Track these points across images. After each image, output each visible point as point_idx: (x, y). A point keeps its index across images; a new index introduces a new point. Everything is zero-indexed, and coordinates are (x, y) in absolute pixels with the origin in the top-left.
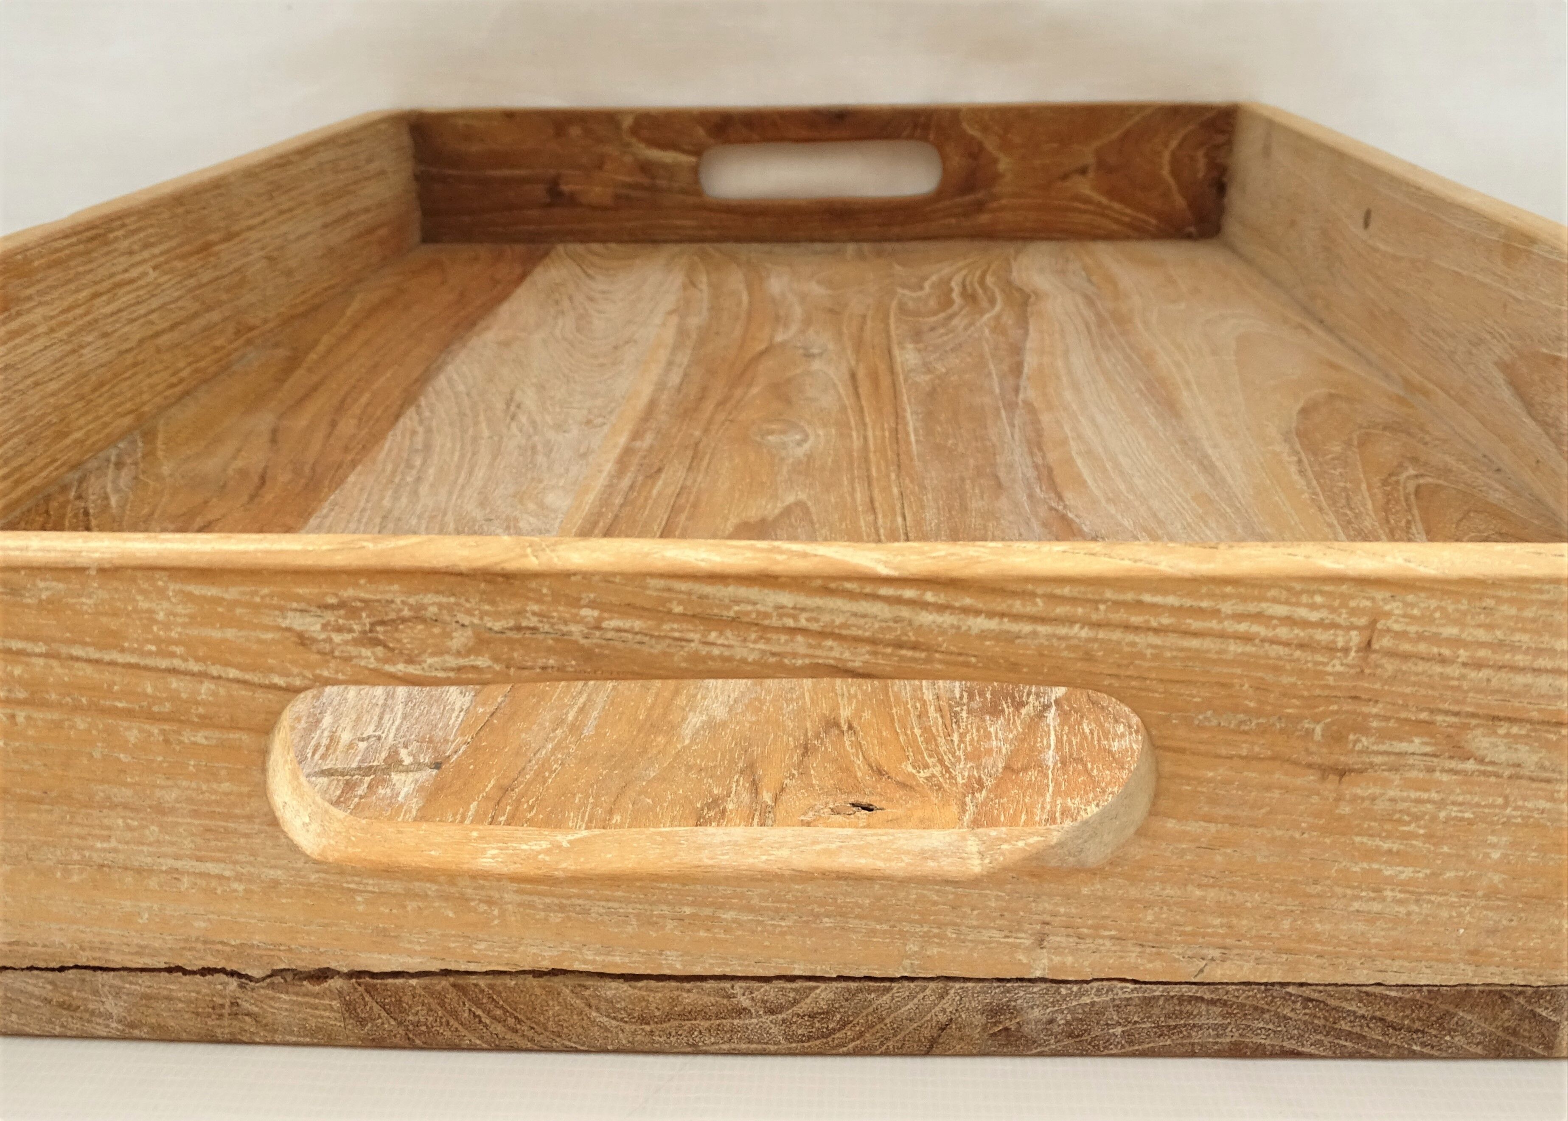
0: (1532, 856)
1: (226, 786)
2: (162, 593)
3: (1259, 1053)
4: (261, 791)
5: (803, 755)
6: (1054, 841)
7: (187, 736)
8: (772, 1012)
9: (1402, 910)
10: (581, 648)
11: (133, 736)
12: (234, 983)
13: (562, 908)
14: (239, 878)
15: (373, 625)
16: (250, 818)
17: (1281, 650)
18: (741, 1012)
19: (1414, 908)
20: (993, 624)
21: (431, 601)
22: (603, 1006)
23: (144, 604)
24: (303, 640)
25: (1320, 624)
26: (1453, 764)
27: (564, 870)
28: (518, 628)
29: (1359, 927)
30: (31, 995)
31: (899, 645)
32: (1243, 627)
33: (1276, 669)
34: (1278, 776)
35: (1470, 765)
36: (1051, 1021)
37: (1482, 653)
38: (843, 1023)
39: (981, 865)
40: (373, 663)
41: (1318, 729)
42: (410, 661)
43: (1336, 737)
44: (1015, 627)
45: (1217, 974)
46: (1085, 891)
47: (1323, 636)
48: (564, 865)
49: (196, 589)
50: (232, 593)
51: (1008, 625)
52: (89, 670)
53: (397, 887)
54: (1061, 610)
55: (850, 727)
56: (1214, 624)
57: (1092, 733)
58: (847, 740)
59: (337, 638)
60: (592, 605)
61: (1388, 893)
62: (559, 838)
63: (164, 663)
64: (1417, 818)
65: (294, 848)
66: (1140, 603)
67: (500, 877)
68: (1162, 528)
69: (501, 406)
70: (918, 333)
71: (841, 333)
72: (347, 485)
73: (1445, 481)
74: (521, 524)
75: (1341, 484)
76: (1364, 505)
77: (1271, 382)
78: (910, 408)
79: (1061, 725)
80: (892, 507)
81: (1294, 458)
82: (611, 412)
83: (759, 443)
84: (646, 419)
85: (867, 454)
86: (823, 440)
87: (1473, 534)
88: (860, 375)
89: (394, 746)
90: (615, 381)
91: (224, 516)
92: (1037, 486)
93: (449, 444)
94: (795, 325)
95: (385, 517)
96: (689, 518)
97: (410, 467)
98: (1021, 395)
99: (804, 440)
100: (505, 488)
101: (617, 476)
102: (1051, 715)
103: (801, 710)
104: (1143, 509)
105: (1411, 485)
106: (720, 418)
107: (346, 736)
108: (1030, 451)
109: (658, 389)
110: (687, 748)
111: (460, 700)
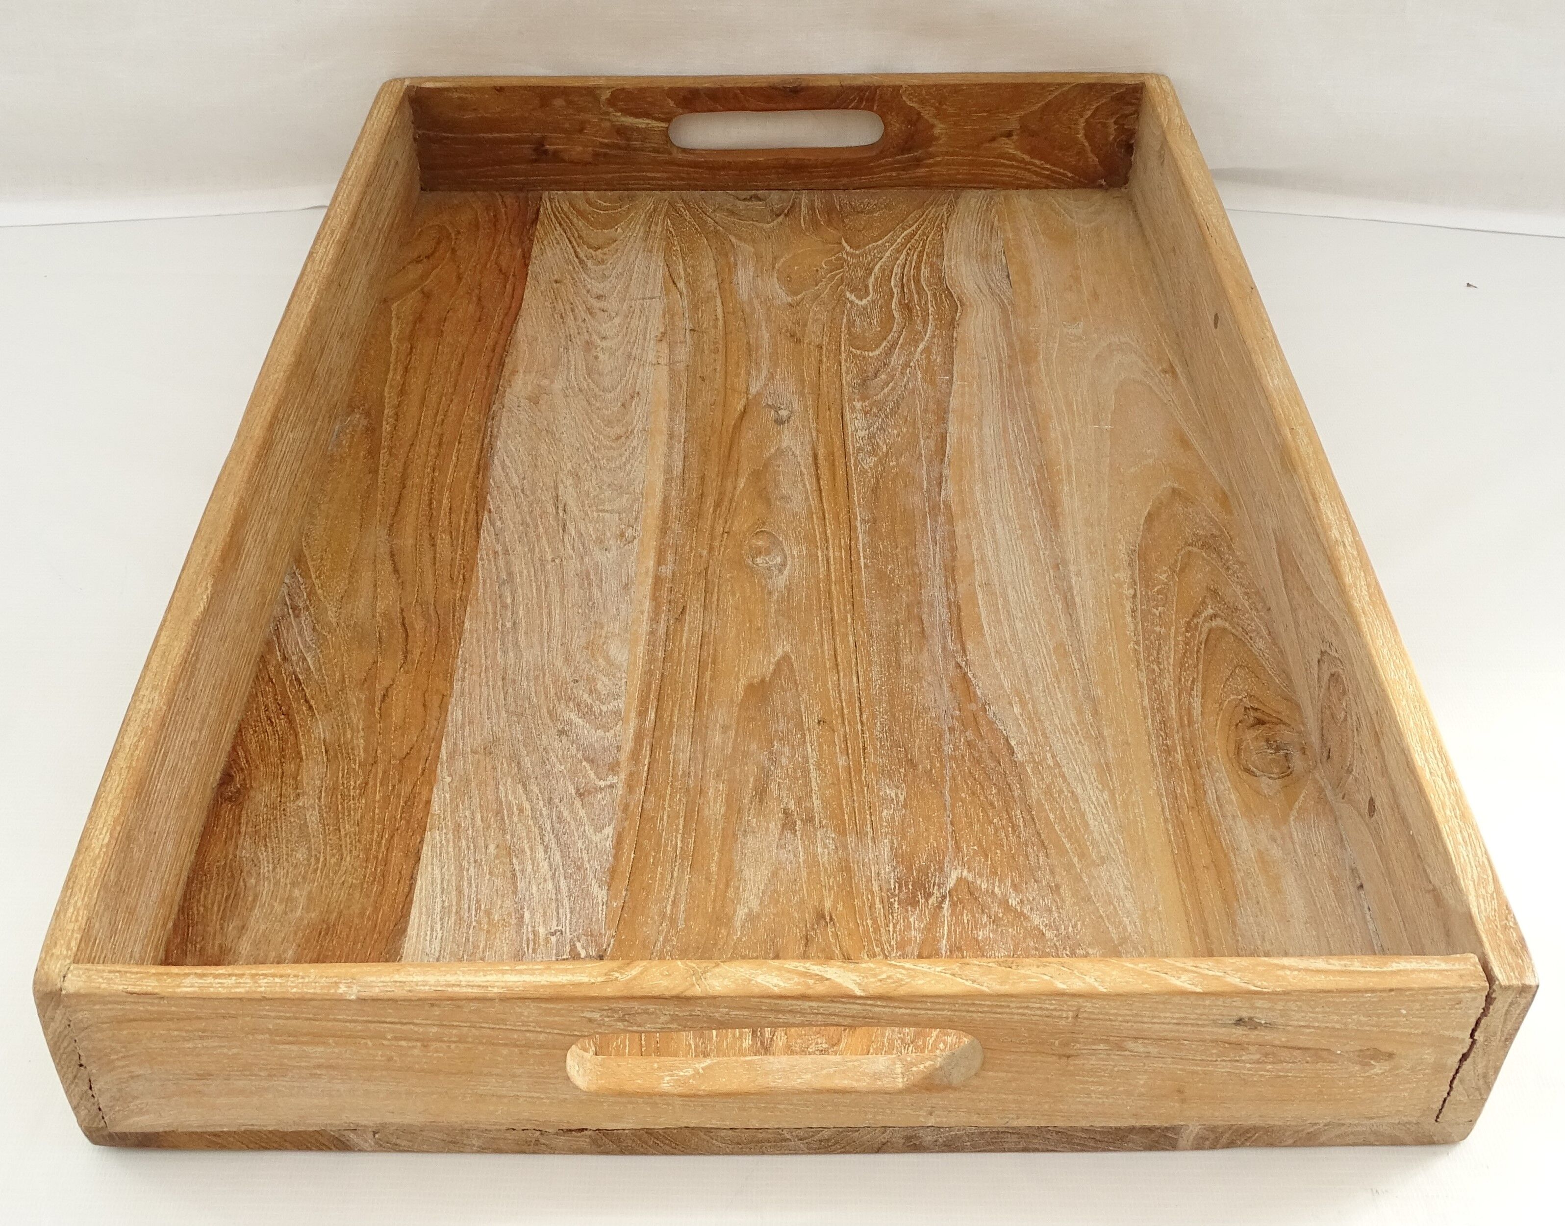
0: (1158, 1082)
1: (547, 1068)
2: (528, 1007)
3: (1036, 1150)
4: (564, 1069)
5: (806, 945)
6: (938, 1065)
7: (531, 1052)
8: (801, 1140)
9: (1100, 1101)
10: (720, 1021)
11: (505, 1051)
12: (538, 1133)
13: (702, 1105)
14: (548, 1098)
15: (624, 1015)
16: (557, 1078)
17: (1038, 1018)
18: (786, 1140)
19: (1105, 1100)
20: (908, 1011)
21: (651, 1008)
22: (719, 1139)
23: (518, 1010)
24: (590, 1020)
25: (1055, 1009)
26: (1119, 1053)
27: (704, 1090)
28: (691, 1015)
29: (1081, 1107)
30: (436, 1139)
31: (865, 1018)
32: (1020, 1011)
33: (1036, 1024)
34: (1039, 1058)
35: (1127, 1053)
36: (936, 1141)
37: (1128, 1018)
38: (836, 1143)
39: (903, 1082)
40: (622, 1027)
41: (1057, 1042)
42: (640, 1026)
43: (1065, 1044)
44: (917, 1012)
45: (1015, 1124)
46: (951, 1096)
47: (1055, 1013)
48: (703, 1088)
49: (543, 1005)
50: (559, 1006)
51: (914, 1011)
52: (488, 1031)
53: (624, 1100)
54: (938, 1007)
55: (831, 919)
56: (1007, 1010)
57: (968, 923)
58: (830, 930)
59: (606, 1019)
60: (725, 1007)
61: (1093, 1095)
62: (697, 1066)
63: (524, 1028)
64: (1104, 1070)
65: (576, 1088)
66: (974, 1004)
67: (673, 1095)
68: (1030, 691)
69: (551, 509)
70: (864, 381)
71: (802, 381)
72: (467, 635)
73: (1230, 623)
74: (598, 686)
75: (1157, 629)
76: (1168, 657)
77: (1133, 470)
78: (860, 513)
79: (951, 915)
80: (850, 662)
81: (1132, 592)
82: (636, 519)
83: (751, 568)
84: (664, 530)
85: (830, 585)
86: (797, 564)
87: (1232, 697)
88: (821, 458)
89: (571, 939)
90: (632, 465)
91: (393, 680)
92: (948, 634)
93: (525, 572)
94: (765, 365)
95: (503, 679)
96: (713, 678)
97: (504, 606)
98: (943, 493)
99: (784, 564)
100: (579, 637)
101: (655, 619)
102: (946, 905)
103: (802, 901)
104: (1019, 665)
105: (1205, 630)
106: (719, 529)
107: (542, 931)
108: (946, 583)
109: (667, 480)
110: (739, 939)
111: (600, 894)
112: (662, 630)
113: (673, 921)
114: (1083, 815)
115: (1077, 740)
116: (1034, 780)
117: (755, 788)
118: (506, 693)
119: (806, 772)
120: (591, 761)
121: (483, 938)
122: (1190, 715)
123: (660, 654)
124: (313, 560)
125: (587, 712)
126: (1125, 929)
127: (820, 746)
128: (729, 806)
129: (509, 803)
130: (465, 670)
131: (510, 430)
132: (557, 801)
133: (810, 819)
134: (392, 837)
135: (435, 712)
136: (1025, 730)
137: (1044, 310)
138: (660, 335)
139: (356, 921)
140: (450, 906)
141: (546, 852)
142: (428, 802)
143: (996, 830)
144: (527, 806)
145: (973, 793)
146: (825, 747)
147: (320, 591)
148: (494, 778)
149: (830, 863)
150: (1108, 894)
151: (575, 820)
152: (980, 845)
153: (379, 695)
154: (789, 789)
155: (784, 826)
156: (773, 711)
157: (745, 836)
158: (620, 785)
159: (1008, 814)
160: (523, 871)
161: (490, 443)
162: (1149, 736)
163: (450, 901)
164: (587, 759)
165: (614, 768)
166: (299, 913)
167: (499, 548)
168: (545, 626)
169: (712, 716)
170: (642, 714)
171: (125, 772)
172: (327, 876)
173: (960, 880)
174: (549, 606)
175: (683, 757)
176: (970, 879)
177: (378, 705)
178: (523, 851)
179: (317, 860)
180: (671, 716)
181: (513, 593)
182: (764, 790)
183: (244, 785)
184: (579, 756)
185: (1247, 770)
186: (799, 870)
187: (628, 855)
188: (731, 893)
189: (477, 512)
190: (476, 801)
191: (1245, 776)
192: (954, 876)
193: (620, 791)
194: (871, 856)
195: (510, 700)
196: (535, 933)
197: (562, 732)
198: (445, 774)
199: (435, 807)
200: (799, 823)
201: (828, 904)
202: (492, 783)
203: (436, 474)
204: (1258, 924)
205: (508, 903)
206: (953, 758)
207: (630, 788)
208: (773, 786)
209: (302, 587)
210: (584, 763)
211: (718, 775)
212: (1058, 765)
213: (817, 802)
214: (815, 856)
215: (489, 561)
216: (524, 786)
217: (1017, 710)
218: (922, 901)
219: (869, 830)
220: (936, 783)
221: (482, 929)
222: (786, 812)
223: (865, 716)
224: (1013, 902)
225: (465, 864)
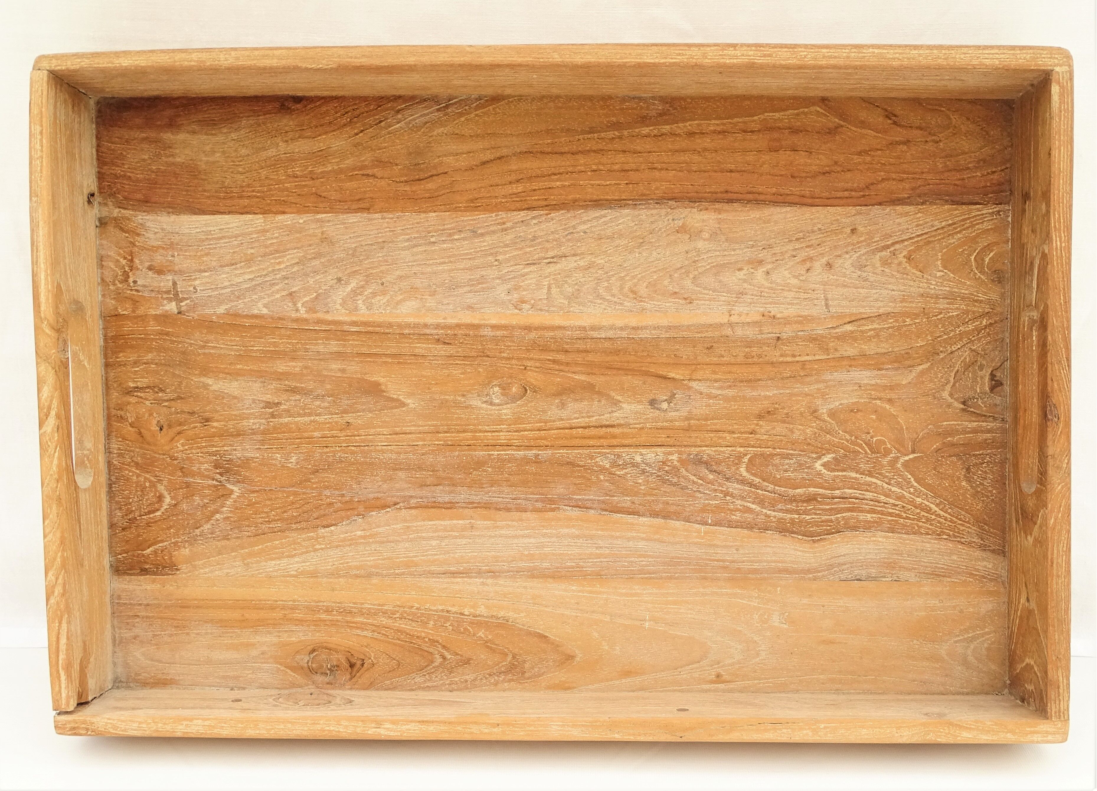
55: (206, 425)
68: (376, 542)
69: (551, 254)
70: (706, 463)
71: (706, 419)
72: (423, 215)
73: (438, 667)
74: (378, 297)
75: (432, 623)
76: (406, 625)
77: (596, 634)
78: (545, 454)
79: (209, 485)
80: (398, 441)
81: (466, 613)
82: (541, 310)
83: (489, 383)
84: (528, 328)
85: (471, 432)
86: (492, 412)
87: (372, 654)
88: (609, 430)
89: (191, 298)
90: (601, 304)
91: (382, 178)
92: (425, 500)
93: (485, 244)
94: (730, 393)
95: (384, 242)
96: (385, 363)
97: (450, 235)
98: (569, 508)
99: (492, 404)
100: (422, 283)
101: (438, 326)
102: (214, 482)
103: (217, 411)
104: (398, 538)
105: (431, 650)
106: (529, 363)
107: (197, 282)
108: (473, 503)
109: (585, 328)
110: (192, 380)
111: (221, 310)
112: (428, 331)
113: (203, 347)
114: (279, 558)
115: (336, 563)
116: (304, 536)
117: (296, 387)
118: (371, 245)
119: (310, 415)
120: (316, 298)
121: (191, 253)
122: (357, 628)
123: (406, 331)
124: (494, 109)
125: (355, 293)
126: (202, 569)
127: (329, 423)
128: (282, 374)
129: (285, 256)
130: (392, 218)
131: (644, 217)
132: (286, 282)
133: (273, 416)
134: (258, 197)
135: (355, 206)
136: (342, 536)
137: (805, 601)
138: (772, 314)
139: (200, 189)
140: (212, 235)
141: (249, 279)
142: (284, 213)
143: (266, 513)
144: (282, 266)
145: (293, 503)
146: (328, 425)
147: (463, 119)
148: (302, 246)
149: (243, 426)
150: (224, 564)
151: (273, 292)
152: (255, 503)
153: (370, 172)
154: (296, 406)
155: (269, 403)
156: (357, 397)
157: (262, 382)
158: (298, 315)
159: (278, 520)
160: (236, 269)
161: (629, 205)
162: (339, 603)
163: (214, 234)
164: (319, 295)
165: (311, 310)
166: (204, 159)
167: (509, 225)
168: (431, 262)
169: (353, 363)
170: (354, 323)
171: (172, 60)
172: (229, 168)
173: (232, 491)
174: (451, 262)
175: (321, 348)
176: (232, 496)
177: (361, 172)
178: (250, 267)
179: (241, 161)
180: (353, 340)
181: (464, 239)
182: (294, 392)
183: (294, 110)
184: (321, 291)
185: (314, 650)
186: (238, 410)
187: (247, 322)
188: (221, 375)
189: (546, 206)
190: (286, 238)
191: (310, 648)
192: (235, 489)
193: (294, 315)
194: (247, 447)
195: (366, 248)
196: (195, 279)
197: (339, 280)
198: (305, 219)
199: (280, 217)
200: (271, 410)
201: (215, 424)
202: (299, 245)
203: (589, 173)
204: (206, 634)
205: (214, 264)
206: (320, 495)
207: (296, 320)
208: (298, 397)
209: (467, 107)
210: (315, 294)
211: (306, 368)
212: (315, 550)
213: (286, 420)
214: (248, 418)
215: (496, 220)
216: (298, 263)
217: (359, 533)
218: (218, 471)
219: (266, 447)
220: (301, 483)
221: (197, 252)
222: (279, 404)
223: (353, 448)
224: (218, 516)
225: (240, 238)
